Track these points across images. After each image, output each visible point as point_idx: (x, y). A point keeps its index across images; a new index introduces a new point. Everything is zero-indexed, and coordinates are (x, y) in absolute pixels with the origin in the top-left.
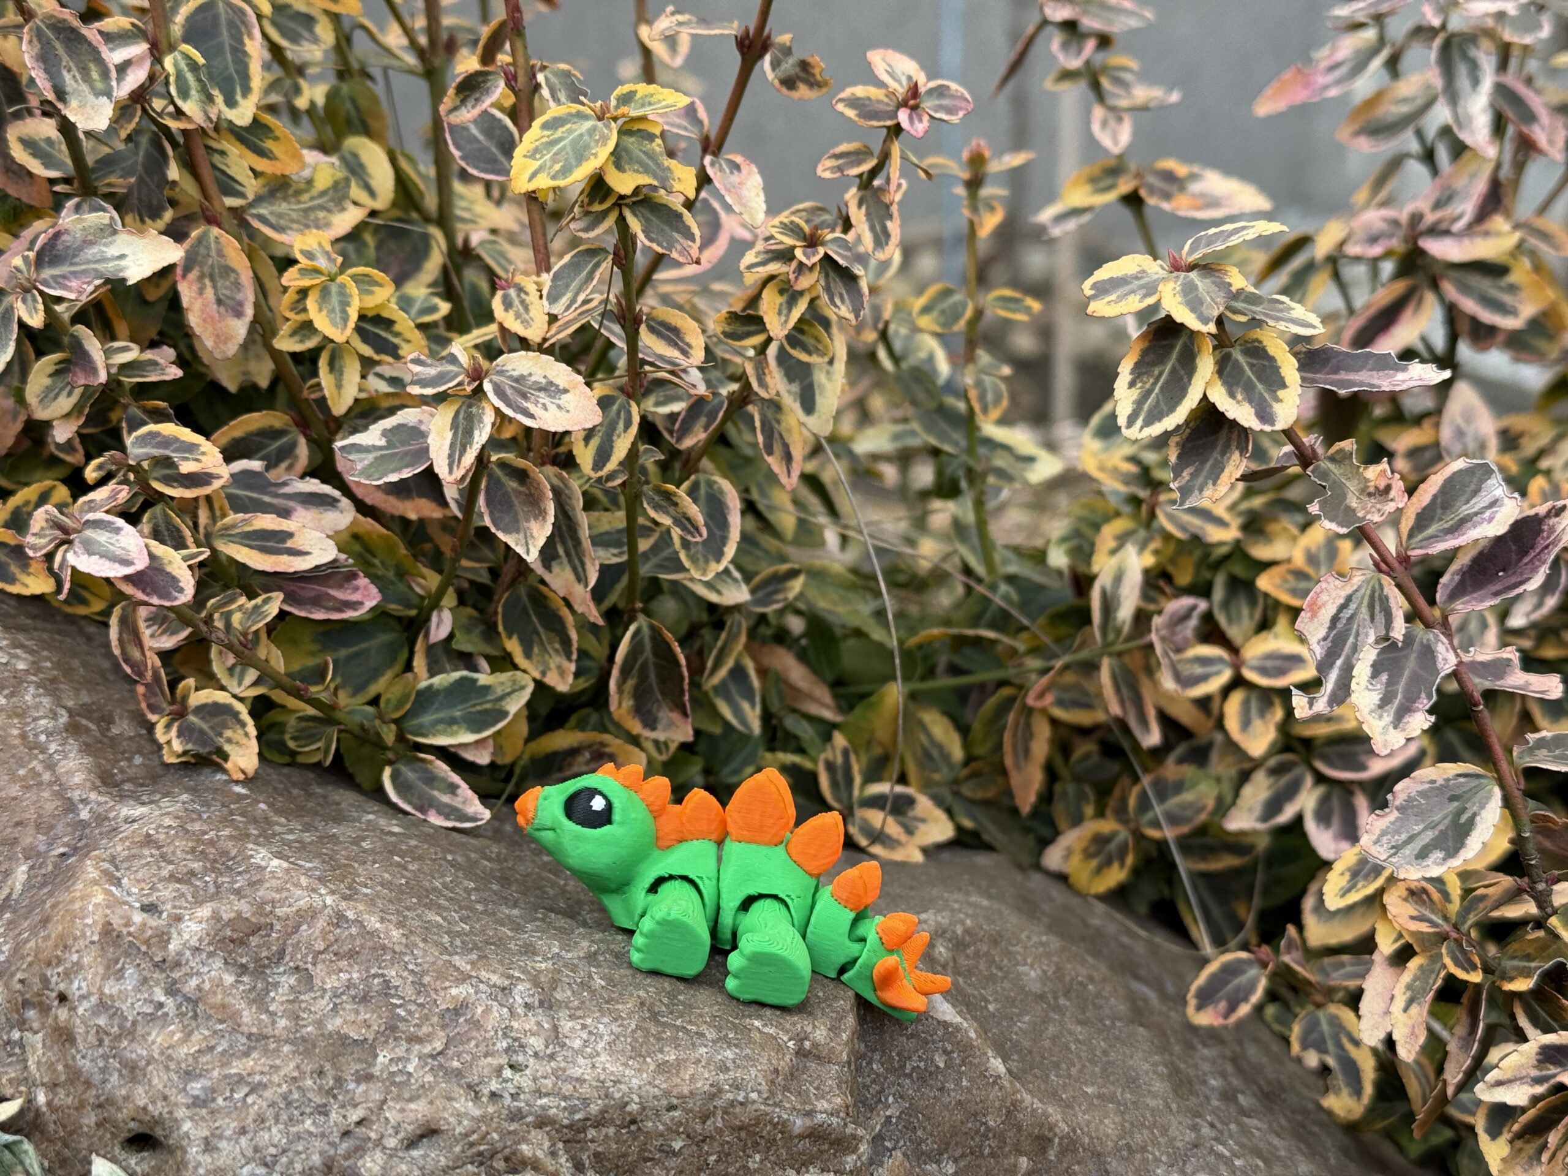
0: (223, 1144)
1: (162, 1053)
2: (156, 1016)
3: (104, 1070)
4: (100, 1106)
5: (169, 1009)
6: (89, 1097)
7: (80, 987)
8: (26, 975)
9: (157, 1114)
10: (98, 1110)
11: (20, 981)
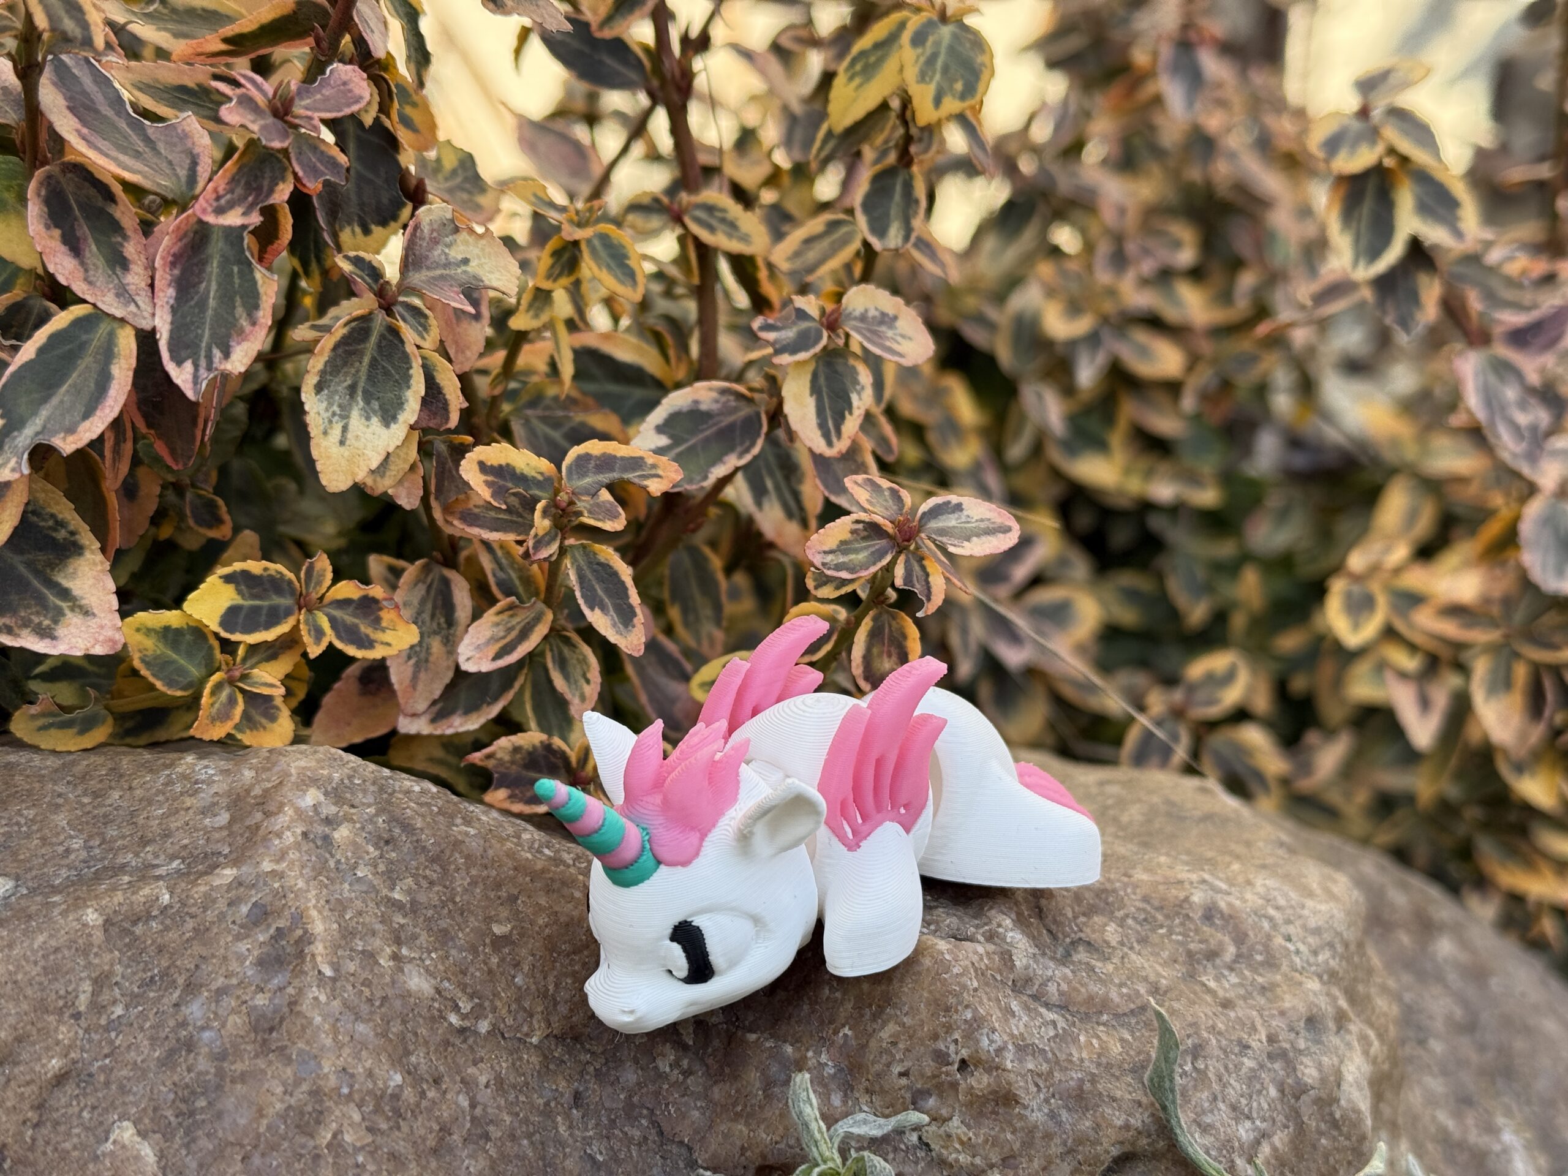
1: (1099, 1065)
3: (1053, 1115)
4: (1071, 1151)
5: (1061, 1024)
6: (1055, 1149)
7: (992, 1041)
8: (908, 1064)
9: (1139, 1124)
10: (1069, 1158)
11: (902, 1074)
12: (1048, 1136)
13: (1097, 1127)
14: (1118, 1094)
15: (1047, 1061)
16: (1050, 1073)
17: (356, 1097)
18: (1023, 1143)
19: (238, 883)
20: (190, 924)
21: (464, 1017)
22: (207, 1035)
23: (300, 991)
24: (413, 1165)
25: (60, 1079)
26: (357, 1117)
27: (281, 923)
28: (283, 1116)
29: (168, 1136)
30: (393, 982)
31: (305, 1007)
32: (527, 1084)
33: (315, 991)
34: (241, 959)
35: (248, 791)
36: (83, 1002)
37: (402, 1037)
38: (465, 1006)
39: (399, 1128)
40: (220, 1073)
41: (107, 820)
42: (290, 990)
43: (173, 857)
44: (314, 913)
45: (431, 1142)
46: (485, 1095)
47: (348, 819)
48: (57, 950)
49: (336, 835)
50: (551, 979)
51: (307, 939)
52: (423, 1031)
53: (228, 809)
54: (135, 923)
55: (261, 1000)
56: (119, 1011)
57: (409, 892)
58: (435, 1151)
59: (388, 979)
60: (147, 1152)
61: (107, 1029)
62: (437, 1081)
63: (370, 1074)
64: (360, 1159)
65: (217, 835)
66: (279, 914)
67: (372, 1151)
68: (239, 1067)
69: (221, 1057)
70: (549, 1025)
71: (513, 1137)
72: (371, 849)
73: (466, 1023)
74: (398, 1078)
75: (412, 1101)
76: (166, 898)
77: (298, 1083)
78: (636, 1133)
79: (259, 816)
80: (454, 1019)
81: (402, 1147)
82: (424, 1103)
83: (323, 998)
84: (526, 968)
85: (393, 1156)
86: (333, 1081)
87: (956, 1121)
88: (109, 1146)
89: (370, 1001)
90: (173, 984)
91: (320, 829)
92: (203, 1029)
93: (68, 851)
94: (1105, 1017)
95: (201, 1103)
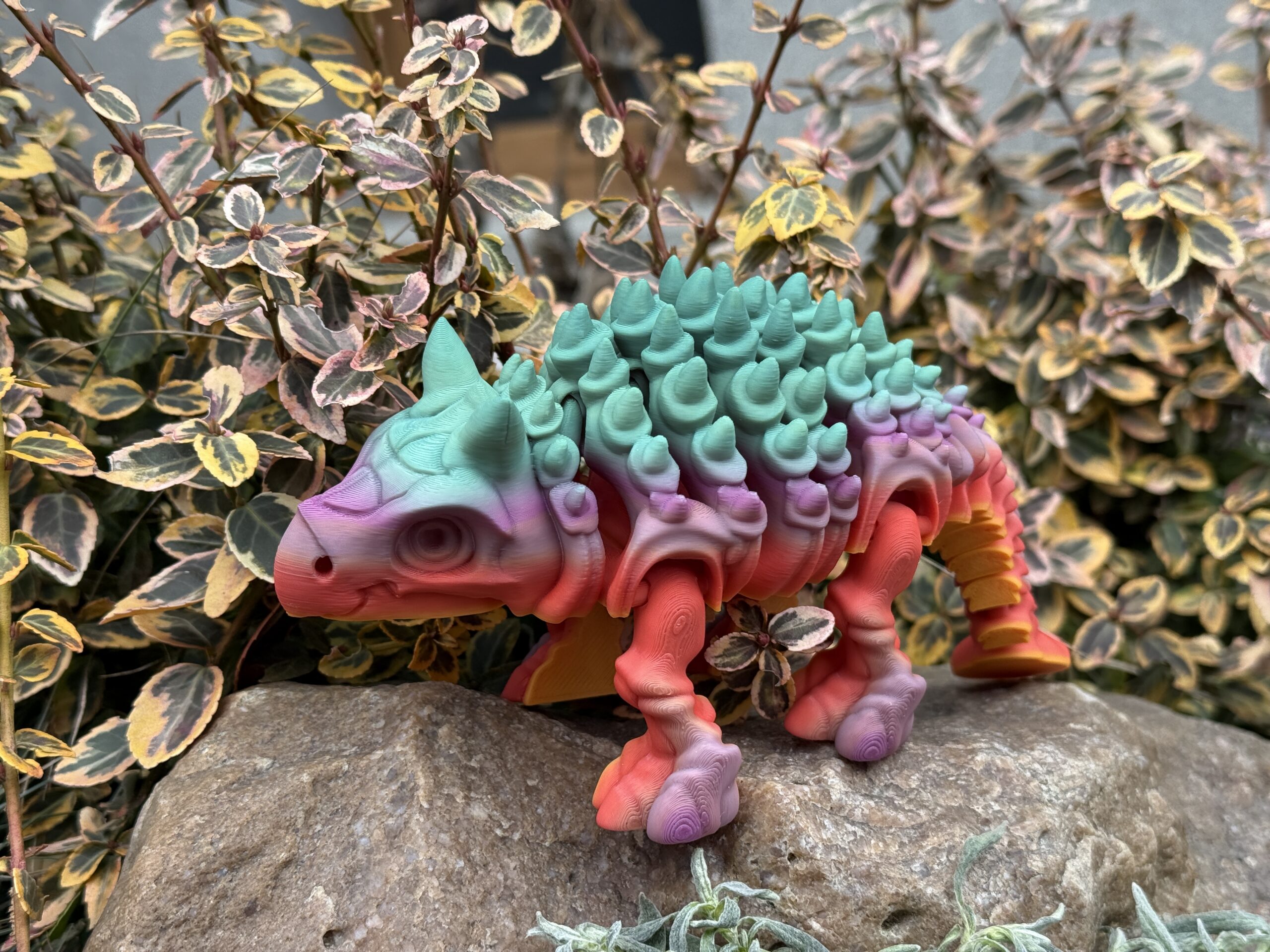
1: (881, 857)
3: (849, 887)
4: (860, 909)
5: (860, 833)
6: (850, 906)
7: (808, 843)
8: (756, 856)
9: (906, 892)
10: (860, 913)
11: (753, 862)
12: (845, 899)
13: (878, 894)
14: (892, 874)
15: (846, 854)
16: (848, 862)
17: (437, 873)
18: (829, 903)
19: (384, 758)
20: (358, 781)
21: (505, 831)
22: (363, 840)
23: (410, 816)
24: (467, 910)
25: (287, 864)
26: (436, 883)
27: (404, 780)
28: (399, 883)
29: (341, 895)
30: (464, 811)
31: (413, 824)
32: (540, 869)
33: (417, 816)
34: (383, 800)
35: (395, 708)
36: (300, 823)
37: (467, 842)
38: (506, 825)
39: (460, 890)
40: (369, 861)
41: (324, 726)
42: (406, 816)
43: (354, 745)
44: (420, 774)
45: (478, 898)
46: (513, 874)
47: (448, 721)
48: (286, 795)
49: (440, 731)
50: (560, 810)
51: (415, 788)
52: (479, 838)
53: (384, 718)
54: (330, 781)
55: (391, 821)
56: (319, 827)
57: (479, 762)
58: (481, 904)
59: (460, 809)
60: (330, 902)
61: (312, 838)
62: (485, 865)
63: (445, 861)
64: (437, 906)
65: (377, 733)
66: (403, 774)
67: (444, 902)
68: (379, 857)
69: (369, 852)
70: (556, 836)
71: (528, 897)
72: (459, 738)
73: (506, 834)
74: (462, 863)
75: (469, 875)
76: (346, 767)
77: (406, 865)
78: (605, 897)
79: (398, 721)
80: (499, 832)
81: (461, 900)
82: (476, 877)
83: (422, 820)
84: (545, 803)
85: (456, 905)
86: (424, 864)
87: (788, 889)
88: (310, 899)
89: (449, 821)
90: (348, 813)
91: (431, 728)
92: (362, 837)
93: (302, 744)
94: (893, 830)
95: (359, 876)
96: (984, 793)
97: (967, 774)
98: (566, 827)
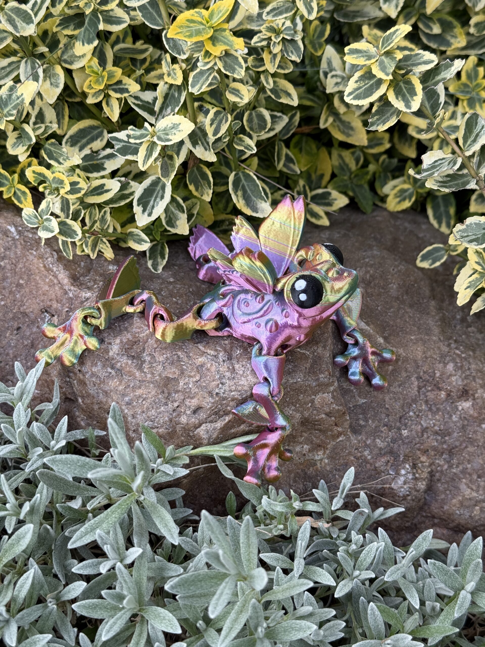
0: (138, 416)
1: (114, 389)
2: (109, 376)
3: (97, 393)
12: (93, 397)
13: (106, 402)
84: (22, 293)
96: (190, 376)
97: (191, 365)
98: (25, 307)
